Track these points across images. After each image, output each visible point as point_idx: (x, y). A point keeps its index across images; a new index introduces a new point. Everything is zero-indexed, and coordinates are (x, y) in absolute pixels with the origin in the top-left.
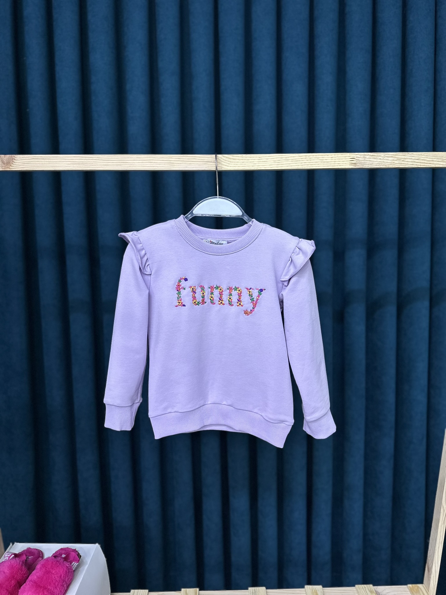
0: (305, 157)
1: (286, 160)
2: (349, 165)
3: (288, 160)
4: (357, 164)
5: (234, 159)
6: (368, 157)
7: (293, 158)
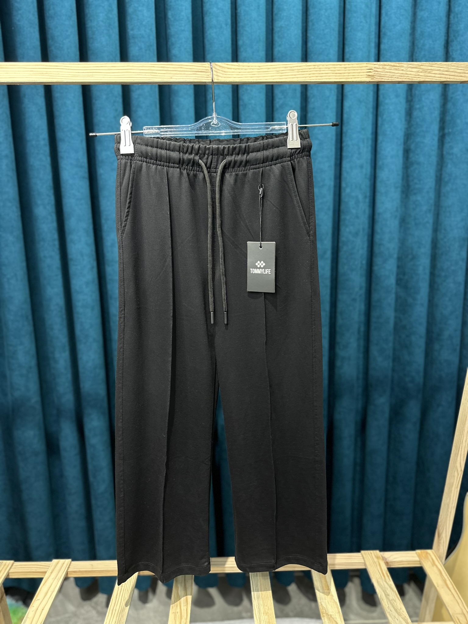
6: (388, 67)
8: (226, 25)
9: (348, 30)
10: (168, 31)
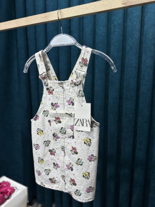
0: (92, 5)
1: (81, 9)
2: (122, 5)
3: (83, 9)
4: (128, 3)
5: (55, 14)
7: (85, 7)
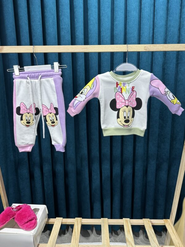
2: (144, 50)
4: (147, 49)
6: (152, 46)
8: (96, 24)
9: (142, 25)
10: (75, 26)
